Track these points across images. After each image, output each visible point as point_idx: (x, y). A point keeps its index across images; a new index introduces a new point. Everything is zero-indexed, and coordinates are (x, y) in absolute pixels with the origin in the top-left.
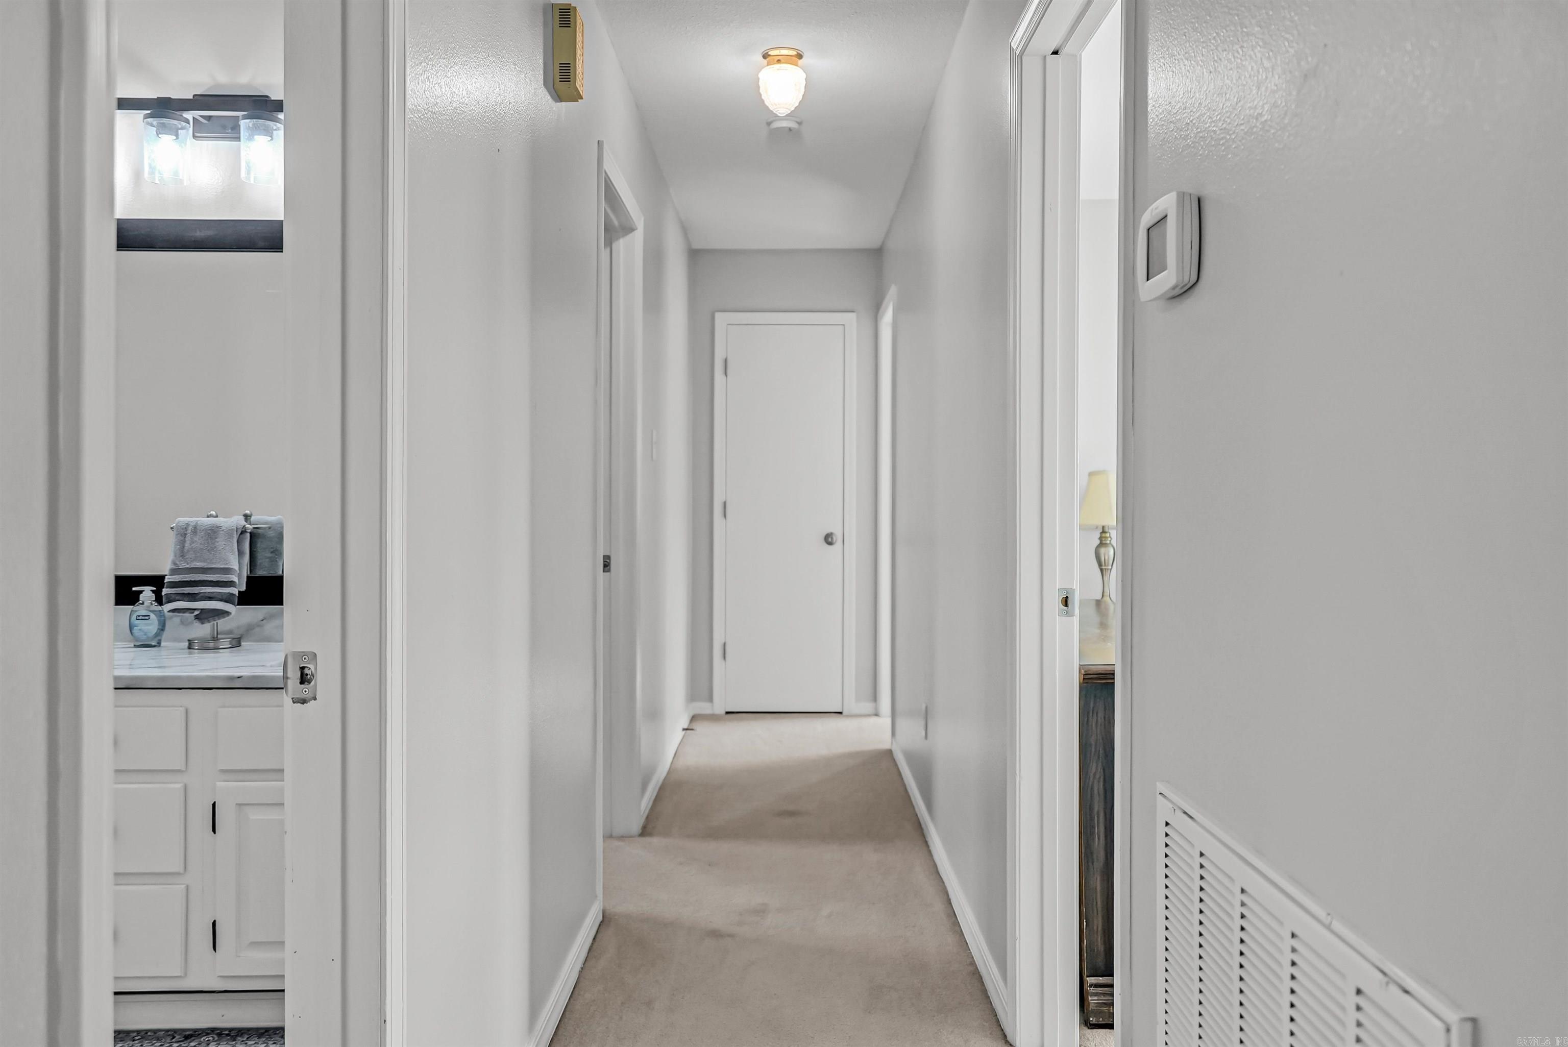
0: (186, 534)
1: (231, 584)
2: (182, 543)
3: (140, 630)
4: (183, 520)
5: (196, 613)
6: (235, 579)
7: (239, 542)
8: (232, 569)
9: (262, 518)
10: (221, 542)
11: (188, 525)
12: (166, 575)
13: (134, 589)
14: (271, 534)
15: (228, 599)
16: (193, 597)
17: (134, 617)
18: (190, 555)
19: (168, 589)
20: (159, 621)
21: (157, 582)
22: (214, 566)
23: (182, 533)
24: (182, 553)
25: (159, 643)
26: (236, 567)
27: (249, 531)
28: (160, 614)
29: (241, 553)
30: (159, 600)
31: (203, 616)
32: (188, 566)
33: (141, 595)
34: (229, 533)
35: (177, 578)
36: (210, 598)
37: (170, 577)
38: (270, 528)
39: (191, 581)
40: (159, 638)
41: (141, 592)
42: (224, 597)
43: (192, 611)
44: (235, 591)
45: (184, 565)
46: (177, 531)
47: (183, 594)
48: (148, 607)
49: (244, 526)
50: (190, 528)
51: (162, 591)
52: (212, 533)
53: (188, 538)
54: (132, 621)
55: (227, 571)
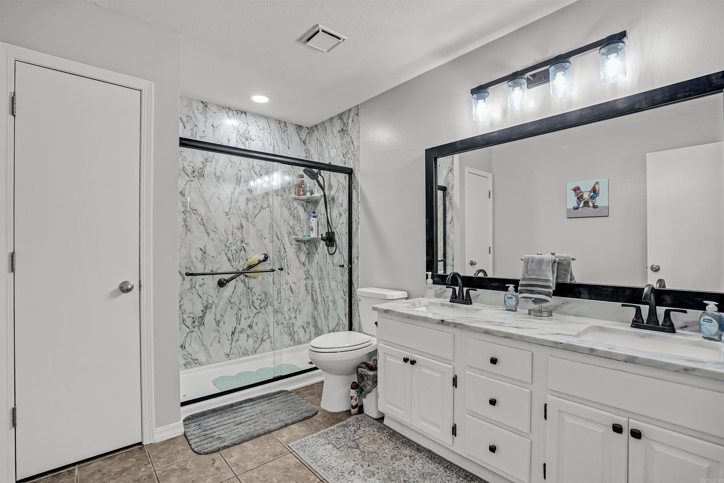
0: (528, 262)
1: (549, 287)
2: (526, 267)
3: (508, 303)
4: (527, 256)
5: (533, 299)
6: (551, 285)
7: (553, 267)
8: (550, 280)
9: (561, 254)
10: (544, 267)
11: (529, 258)
12: (520, 280)
13: (506, 285)
14: (565, 262)
15: (548, 294)
16: (532, 292)
17: (506, 297)
18: (530, 272)
19: (521, 287)
20: (516, 300)
21: (516, 282)
22: (541, 278)
23: (527, 262)
24: (526, 270)
25: (516, 310)
26: (552, 279)
27: (557, 262)
28: (517, 297)
29: (553, 272)
30: (516, 290)
31: (536, 301)
32: (529, 277)
33: (509, 288)
34: (548, 262)
35: (524, 283)
36: (540, 293)
37: (521, 282)
38: (564, 260)
39: (530, 284)
40: (516, 307)
41: (509, 287)
42: (546, 293)
43: (531, 298)
44: (551, 291)
45: (527, 277)
46: (524, 261)
47: (527, 290)
48: (512, 293)
49: (555, 259)
50: (530, 260)
51: (518, 288)
52: (540, 262)
53: (529, 264)
54: (505, 298)
55: (547, 281)
